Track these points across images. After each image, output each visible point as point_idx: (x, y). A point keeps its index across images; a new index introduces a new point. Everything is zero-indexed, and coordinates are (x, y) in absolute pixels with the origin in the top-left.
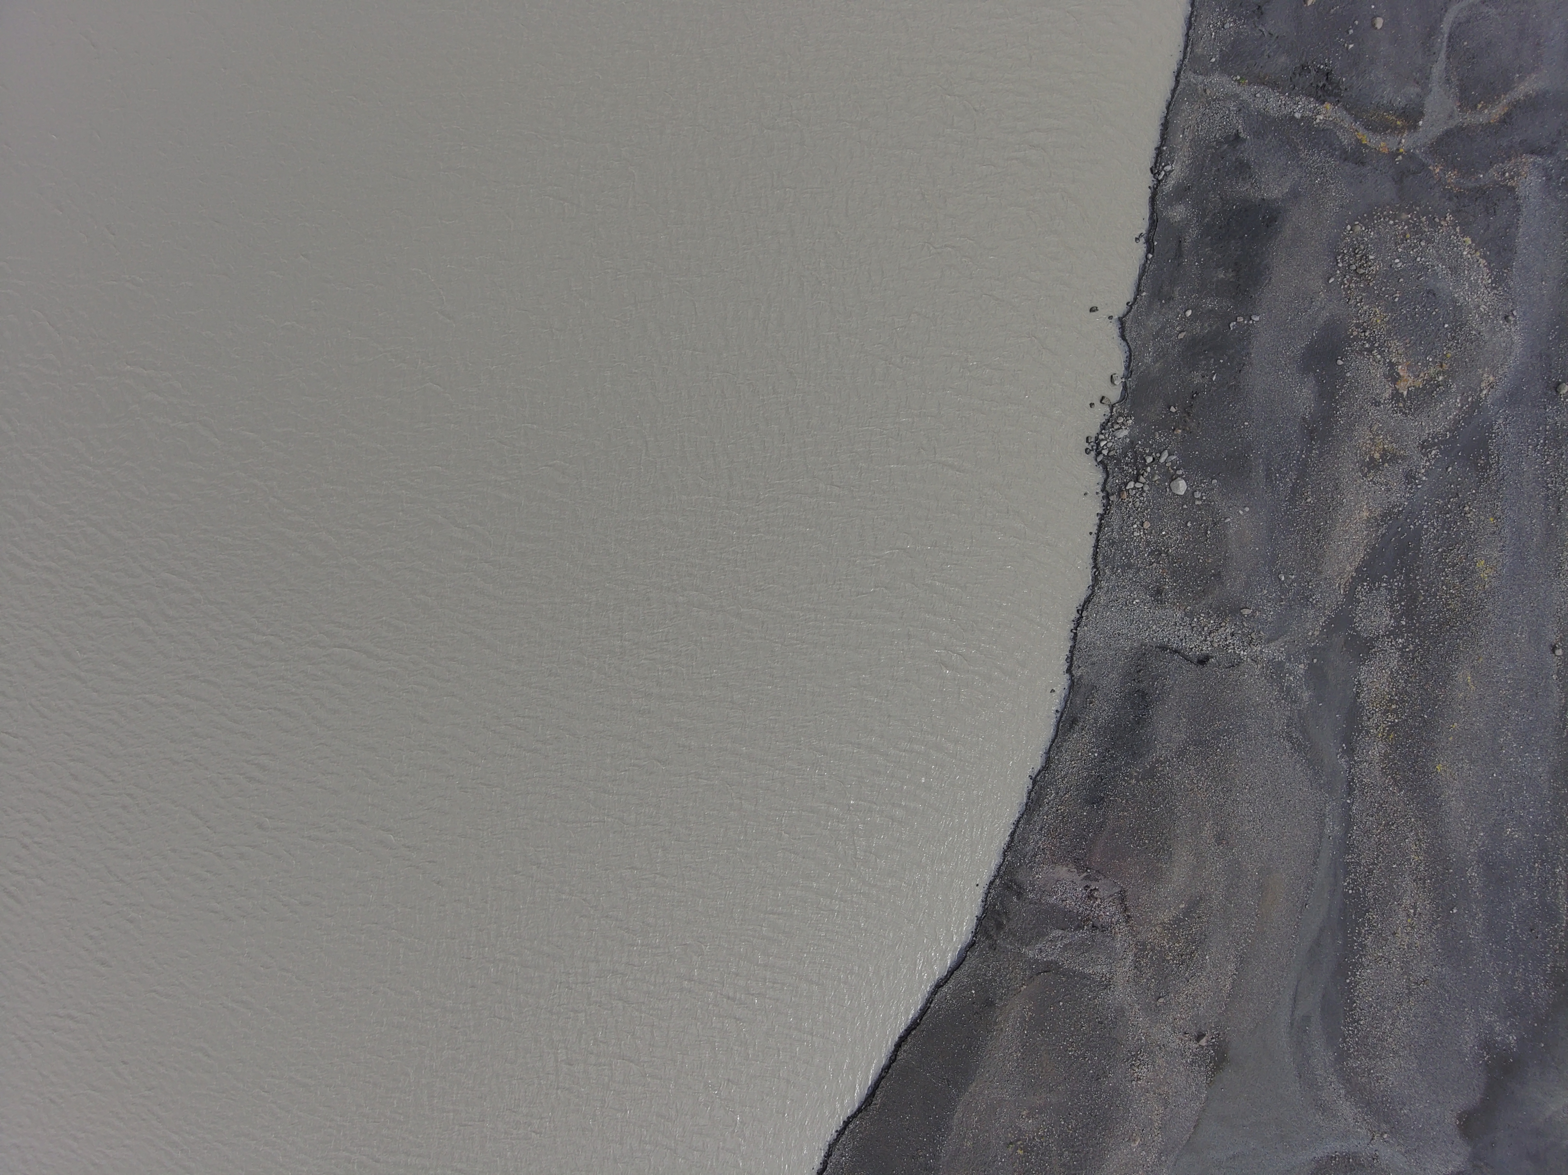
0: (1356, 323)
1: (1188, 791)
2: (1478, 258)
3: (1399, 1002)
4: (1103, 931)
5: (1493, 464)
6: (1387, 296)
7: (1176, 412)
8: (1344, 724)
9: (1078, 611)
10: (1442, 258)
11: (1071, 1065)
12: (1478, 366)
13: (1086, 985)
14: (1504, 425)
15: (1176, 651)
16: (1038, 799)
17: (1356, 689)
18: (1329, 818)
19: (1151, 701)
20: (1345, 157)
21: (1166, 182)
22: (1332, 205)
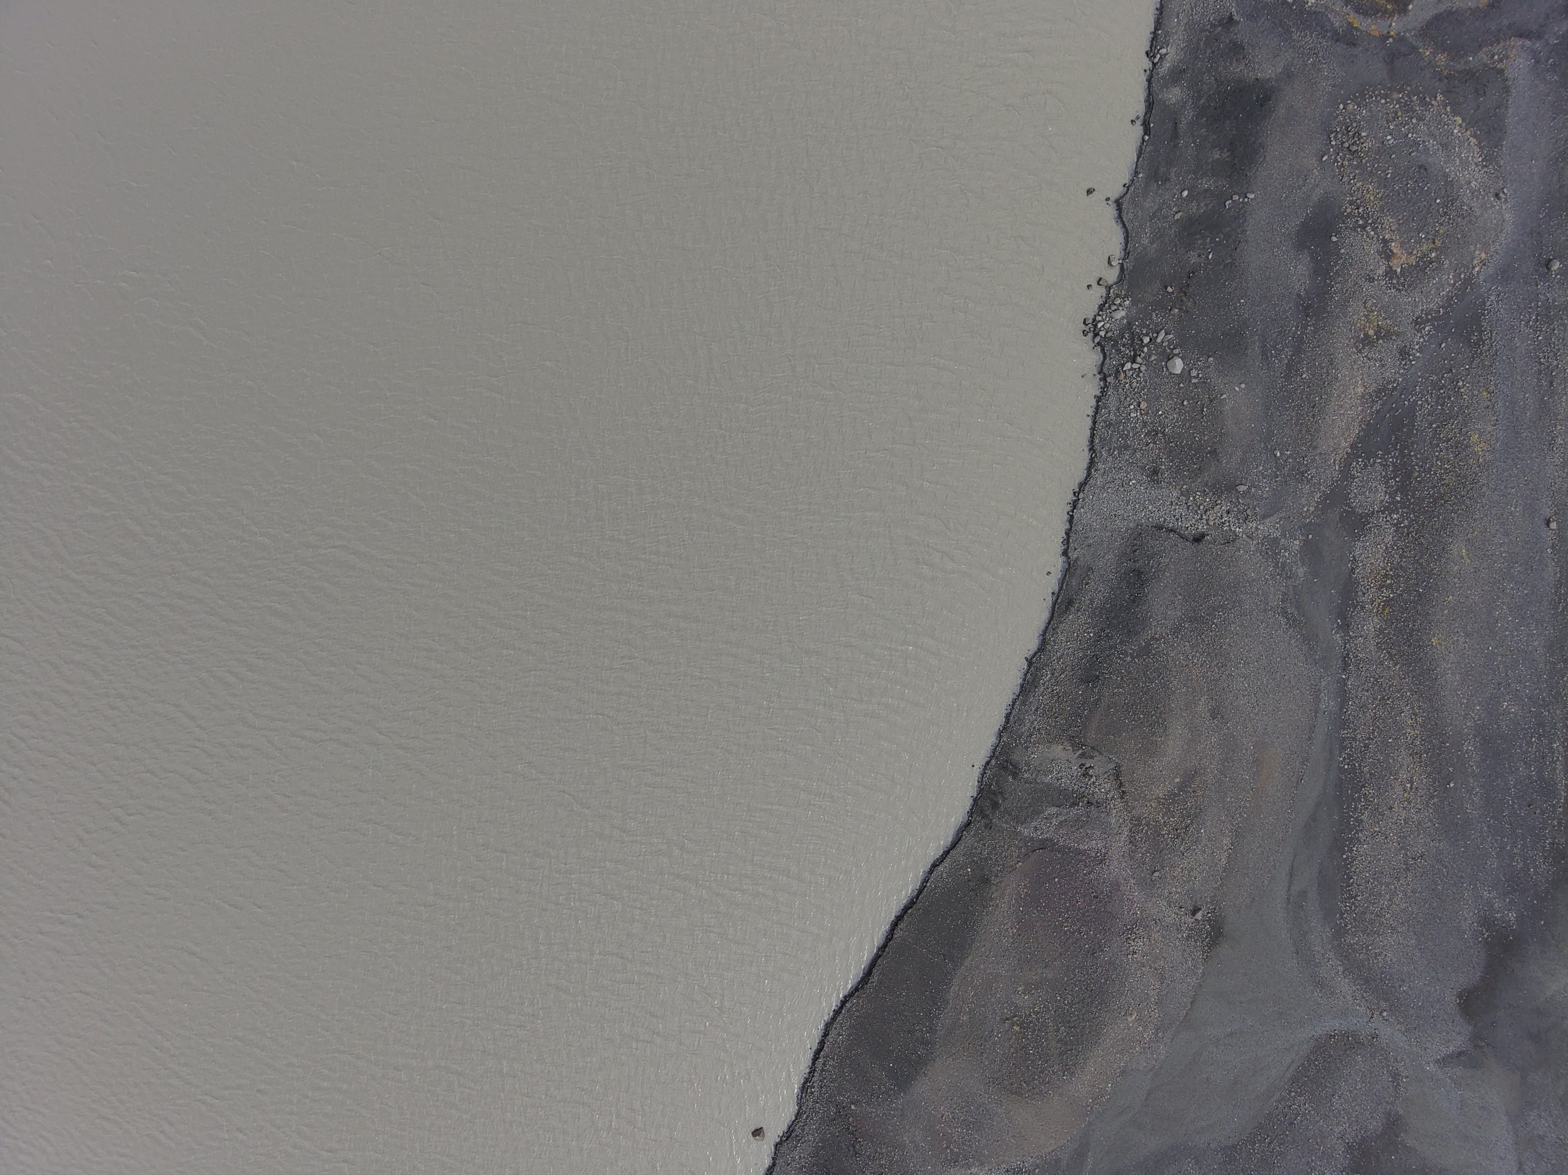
0: (1350, 200)
1: (1182, 667)
2: (1469, 137)
3: (1396, 878)
4: (1098, 807)
5: (1486, 340)
6: (1380, 172)
7: (1173, 292)
8: (1339, 599)
9: (1074, 493)
10: (1433, 135)
11: (1067, 940)
12: (1470, 242)
13: (1081, 861)
14: (1496, 301)
15: (1172, 530)
16: (1034, 681)
17: (1351, 565)
18: (1325, 693)
19: (1146, 580)
20: (1337, 38)
21: (1161, 65)
22: (1324, 84)
